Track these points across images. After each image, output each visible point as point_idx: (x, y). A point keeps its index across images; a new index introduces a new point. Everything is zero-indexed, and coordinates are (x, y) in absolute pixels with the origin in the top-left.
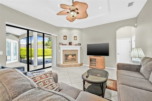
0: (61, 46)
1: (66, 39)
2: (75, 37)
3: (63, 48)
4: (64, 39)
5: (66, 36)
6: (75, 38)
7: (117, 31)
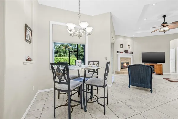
0: (119, 54)
1: (122, 47)
2: (128, 45)
3: (120, 56)
4: (121, 47)
5: (122, 45)
6: (129, 47)
7: (170, 42)
